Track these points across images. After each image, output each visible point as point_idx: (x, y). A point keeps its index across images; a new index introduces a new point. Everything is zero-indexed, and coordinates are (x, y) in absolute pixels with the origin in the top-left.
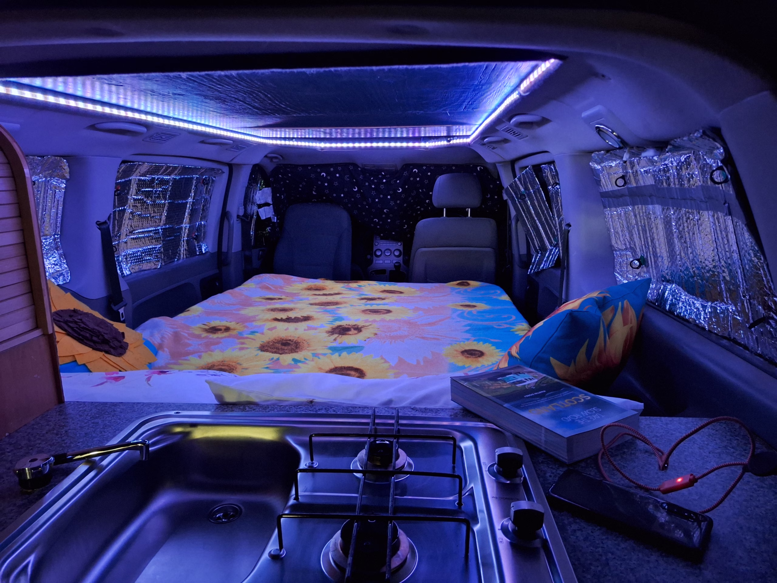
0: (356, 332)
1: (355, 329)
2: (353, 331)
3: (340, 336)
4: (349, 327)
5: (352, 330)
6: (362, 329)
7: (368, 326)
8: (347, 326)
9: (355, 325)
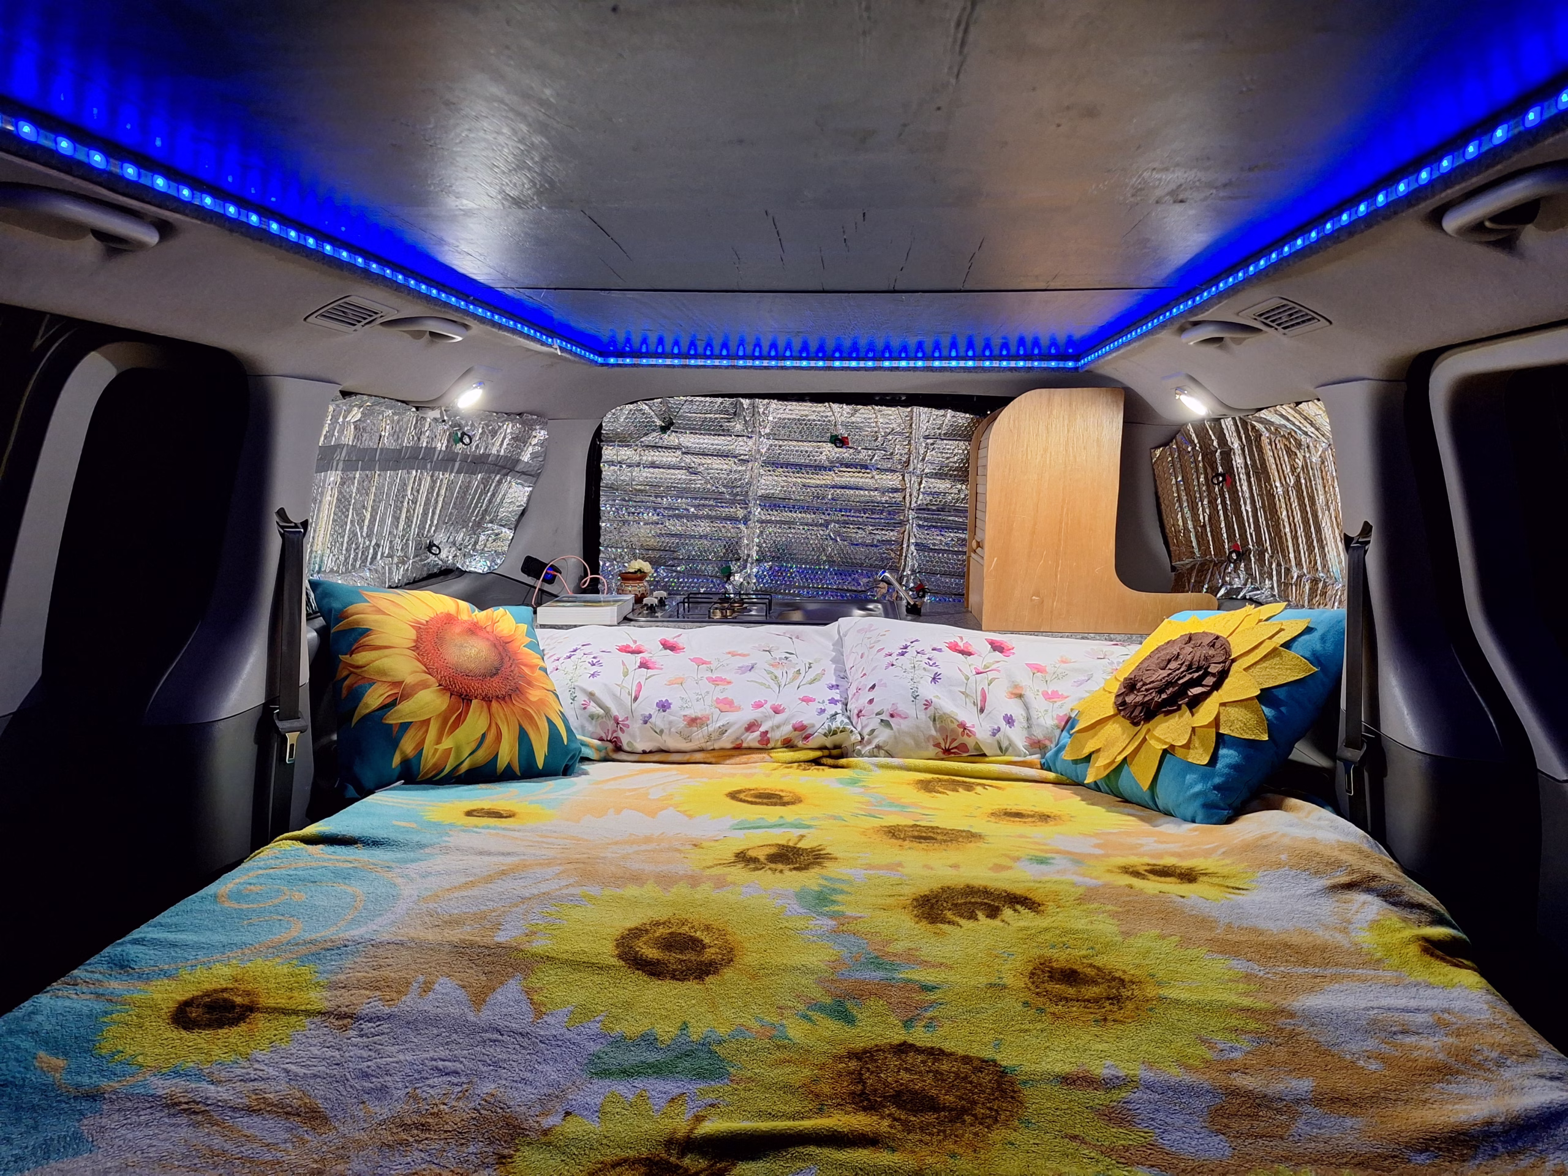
0: (751, 854)
1: (755, 860)
2: (761, 855)
3: (791, 844)
4: (773, 866)
5: (762, 858)
6: (733, 859)
7: (717, 865)
8: (780, 866)
9: (756, 869)
